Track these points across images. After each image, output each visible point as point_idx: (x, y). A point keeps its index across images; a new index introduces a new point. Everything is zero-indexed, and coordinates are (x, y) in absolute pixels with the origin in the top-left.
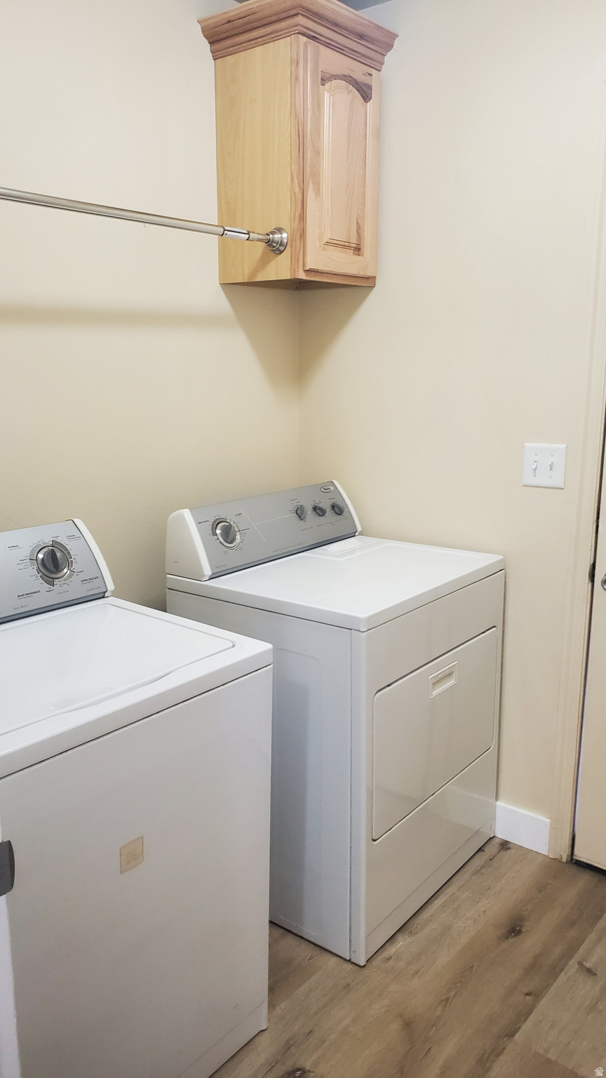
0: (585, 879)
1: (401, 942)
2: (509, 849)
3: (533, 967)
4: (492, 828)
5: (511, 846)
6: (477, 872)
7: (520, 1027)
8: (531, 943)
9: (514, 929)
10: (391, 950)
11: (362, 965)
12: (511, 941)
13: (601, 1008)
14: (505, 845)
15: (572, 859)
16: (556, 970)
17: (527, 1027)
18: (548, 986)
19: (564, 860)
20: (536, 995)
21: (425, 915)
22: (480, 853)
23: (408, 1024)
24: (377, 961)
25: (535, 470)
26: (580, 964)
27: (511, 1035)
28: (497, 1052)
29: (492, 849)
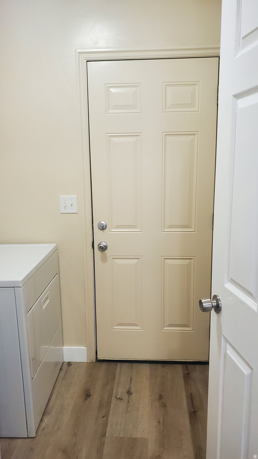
0: (104, 366)
1: (46, 420)
2: (71, 365)
3: (101, 406)
4: (63, 359)
5: (71, 363)
6: (64, 378)
7: (106, 431)
8: (95, 398)
9: (87, 395)
10: (43, 425)
11: (34, 437)
12: (88, 400)
13: (129, 410)
14: (69, 364)
15: (97, 360)
16: (109, 404)
17: (108, 429)
18: (109, 410)
19: (94, 361)
20: (106, 416)
21: (51, 404)
22: (61, 370)
23: (64, 452)
24: (40, 432)
25: (65, 207)
26: (116, 397)
27: (104, 435)
28: (102, 444)
29: (65, 367)
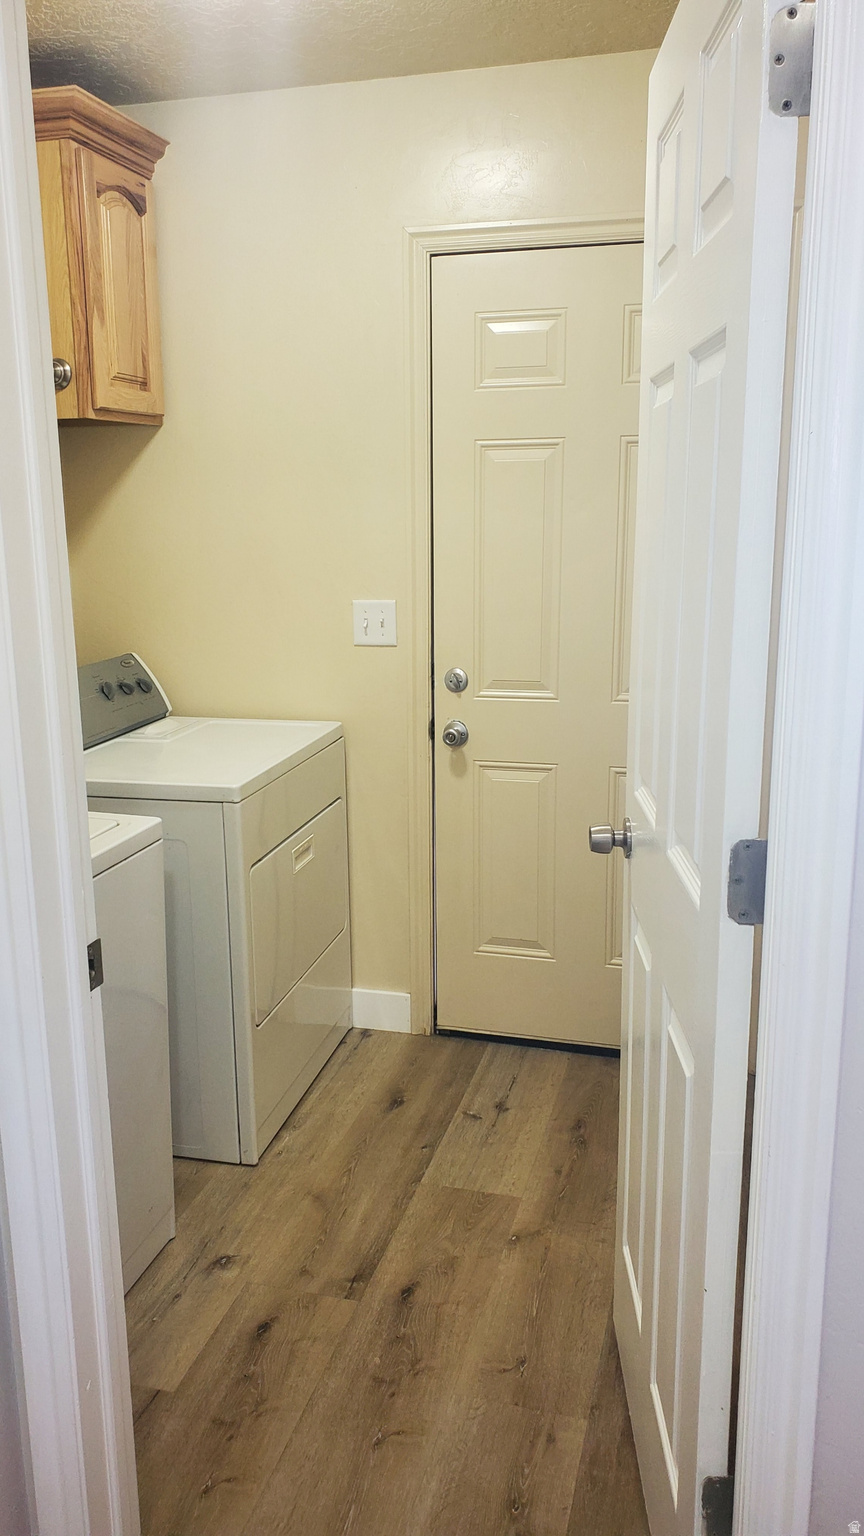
0: (451, 1045)
1: (287, 1138)
2: (370, 1035)
3: (422, 1126)
4: (350, 1019)
5: (372, 1033)
6: (344, 1062)
7: (424, 1173)
8: (414, 1110)
9: (396, 1101)
10: (279, 1146)
11: (255, 1163)
12: (395, 1111)
13: (491, 1141)
14: (366, 1033)
15: (435, 1030)
16: (444, 1124)
17: (429, 1171)
18: (442, 1136)
19: (428, 1033)
20: (432, 1146)
21: (304, 1110)
22: (343, 1045)
23: (318, 1199)
24: (268, 1158)
25: (366, 627)
26: (465, 1113)
27: (419, 1179)
28: (409, 1196)
29: (352, 1041)
